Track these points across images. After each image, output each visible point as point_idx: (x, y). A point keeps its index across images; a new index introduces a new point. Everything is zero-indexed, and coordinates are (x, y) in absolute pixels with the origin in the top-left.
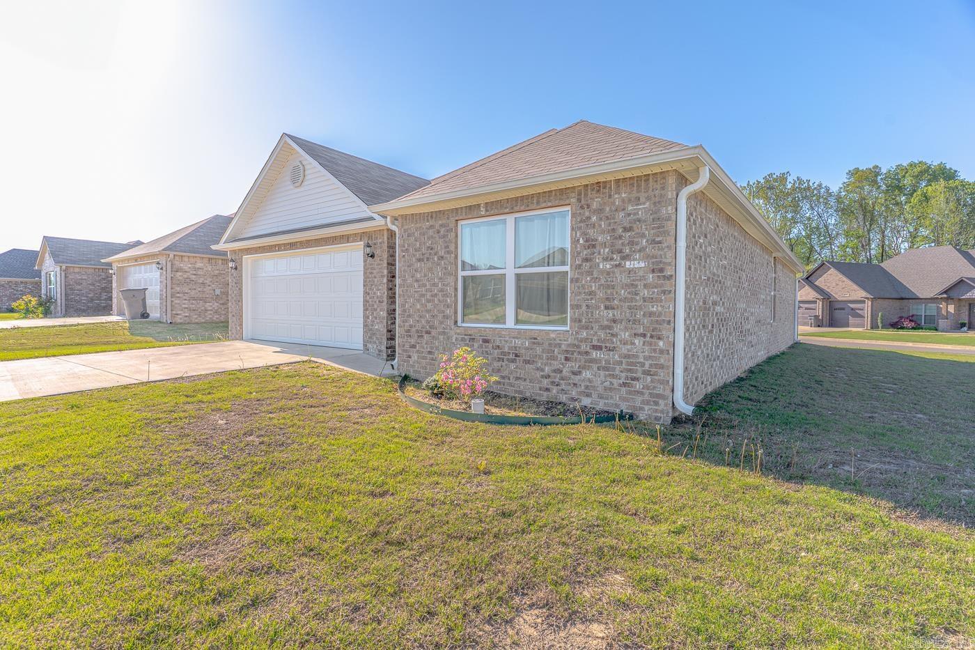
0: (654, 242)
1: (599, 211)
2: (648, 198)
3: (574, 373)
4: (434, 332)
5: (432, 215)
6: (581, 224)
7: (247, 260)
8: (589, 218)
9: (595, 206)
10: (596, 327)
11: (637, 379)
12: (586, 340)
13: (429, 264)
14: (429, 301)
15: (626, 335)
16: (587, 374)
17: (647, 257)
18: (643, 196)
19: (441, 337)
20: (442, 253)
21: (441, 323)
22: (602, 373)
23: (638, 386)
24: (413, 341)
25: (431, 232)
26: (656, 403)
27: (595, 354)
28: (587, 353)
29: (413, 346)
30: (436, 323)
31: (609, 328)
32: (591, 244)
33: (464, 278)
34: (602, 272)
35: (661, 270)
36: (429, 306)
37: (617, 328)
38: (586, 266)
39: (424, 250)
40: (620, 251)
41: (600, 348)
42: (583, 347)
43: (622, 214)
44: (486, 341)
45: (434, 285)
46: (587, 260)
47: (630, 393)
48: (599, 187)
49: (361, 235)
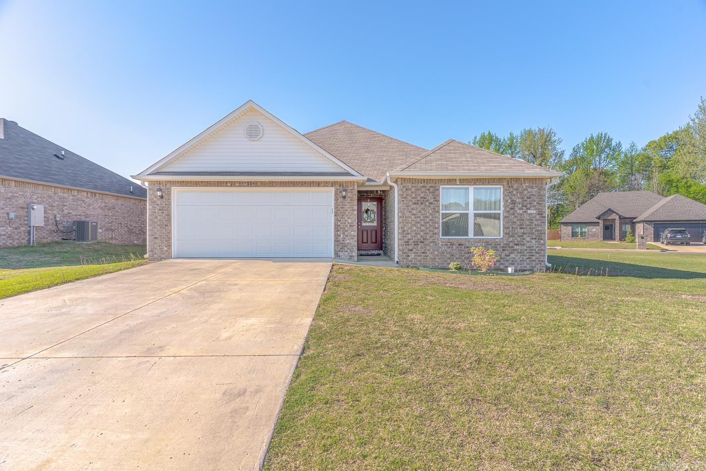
0: (539, 203)
1: (517, 189)
2: (536, 187)
3: (506, 256)
4: (426, 242)
6: (508, 193)
7: (175, 190)
8: (512, 192)
9: (515, 187)
10: (516, 236)
11: (533, 256)
12: (512, 242)
13: (423, 206)
14: (423, 226)
15: (528, 239)
16: (513, 256)
17: (536, 209)
18: (534, 186)
19: (432, 245)
20: (432, 201)
21: (431, 237)
22: (519, 255)
23: (534, 258)
24: (410, 247)
25: (423, 189)
26: (541, 264)
27: (516, 247)
28: (512, 247)
31: (522, 236)
32: (513, 202)
33: (444, 214)
34: (518, 214)
35: (542, 214)
36: (423, 228)
37: (525, 236)
38: (512, 211)
39: (418, 199)
40: (526, 206)
41: (518, 245)
42: (511, 245)
43: (526, 192)
45: (426, 217)
46: (512, 209)
47: (530, 261)
48: (517, 180)
49: (333, 184)
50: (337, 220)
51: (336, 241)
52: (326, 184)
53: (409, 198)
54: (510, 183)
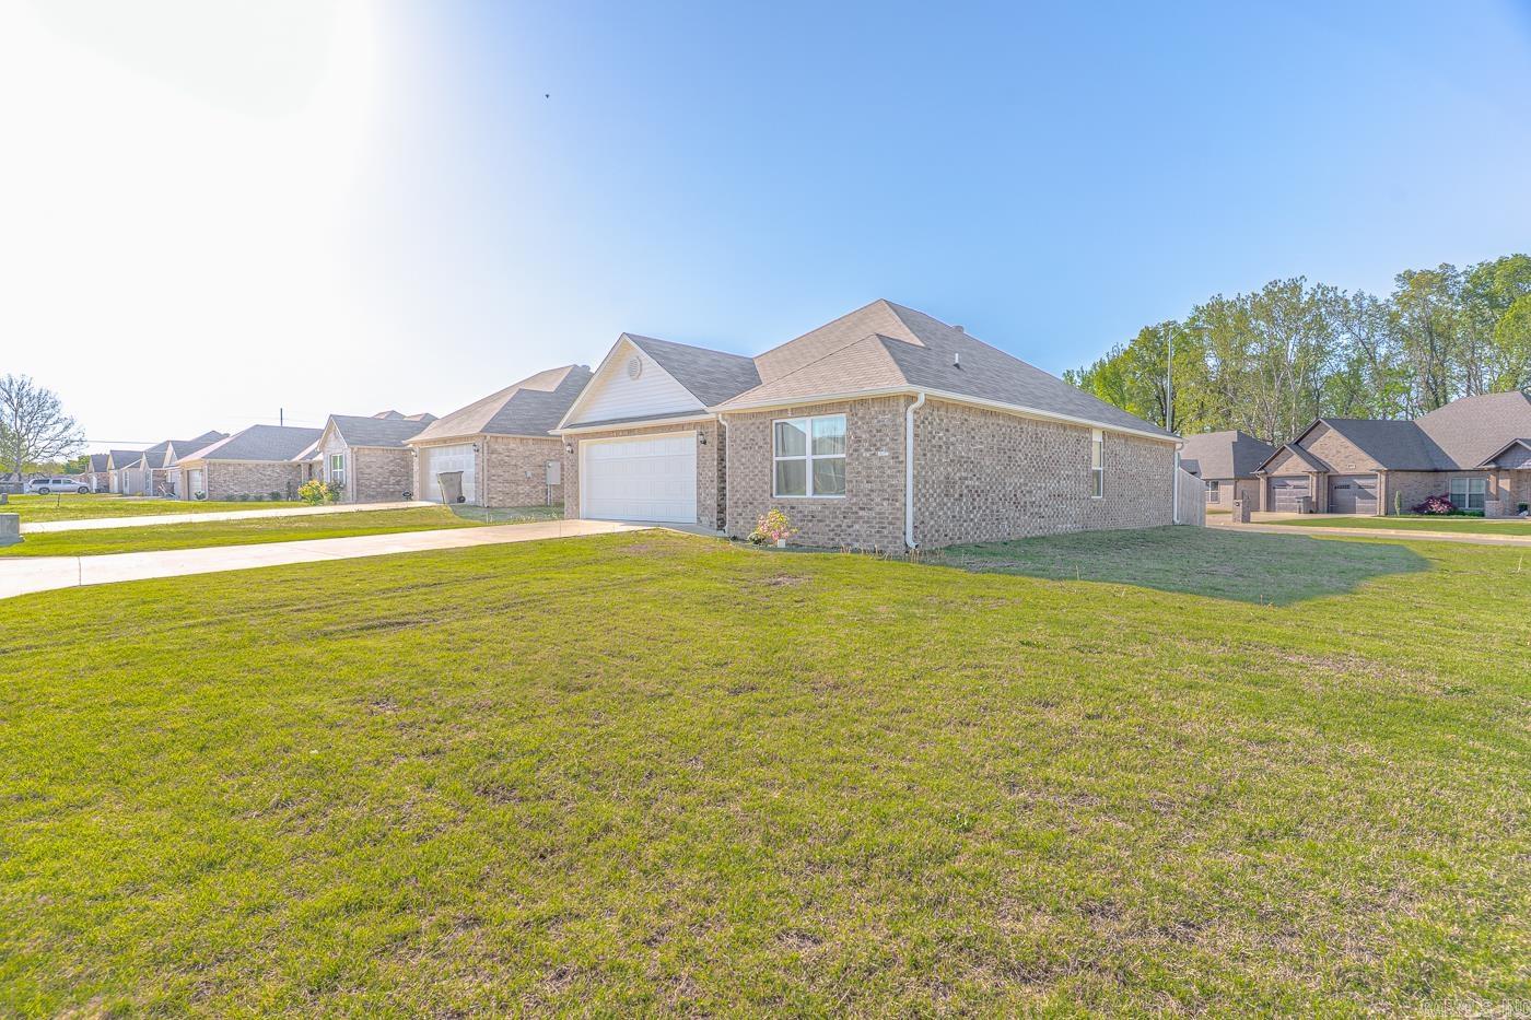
0: (893, 439)
1: (862, 418)
2: (890, 412)
3: (849, 527)
4: (755, 503)
5: (753, 415)
6: (852, 426)
7: (583, 444)
8: (857, 423)
9: (860, 415)
10: (861, 494)
11: (884, 528)
12: (855, 504)
13: (751, 452)
14: (752, 479)
15: (878, 500)
16: (857, 527)
17: (890, 449)
18: (887, 410)
19: (761, 507)
20: (761, 444)
21: (761, 496)
22: (865, 525)
23: (886, 532)
24: (740, 511)
25: (753, 428)
26: (895, 543)
27: (861, 513)
28: (857, 513)
29: (741, 514)
30: (758, 496)
31: (869, 495)
32: (858, 440)
33: (778, 462)
34: (864, 458)
35: (897, 457)
36: (752, 483)
37: (874, 495)
38: (855, 454)
39: (747, 441)
40: (875, 445)
41: (864, 509)
42: (854, 509)
43: (876, 421)
44: (793, 508)
45: (756, 467)
46: (856, 450)
47: (881, 537)
48: (862, 402)
49: (695, 425)
50: (699, 474)
51: (699, 502)
52: (681, 427)
53: (738, 442)
54: (854, 407)
